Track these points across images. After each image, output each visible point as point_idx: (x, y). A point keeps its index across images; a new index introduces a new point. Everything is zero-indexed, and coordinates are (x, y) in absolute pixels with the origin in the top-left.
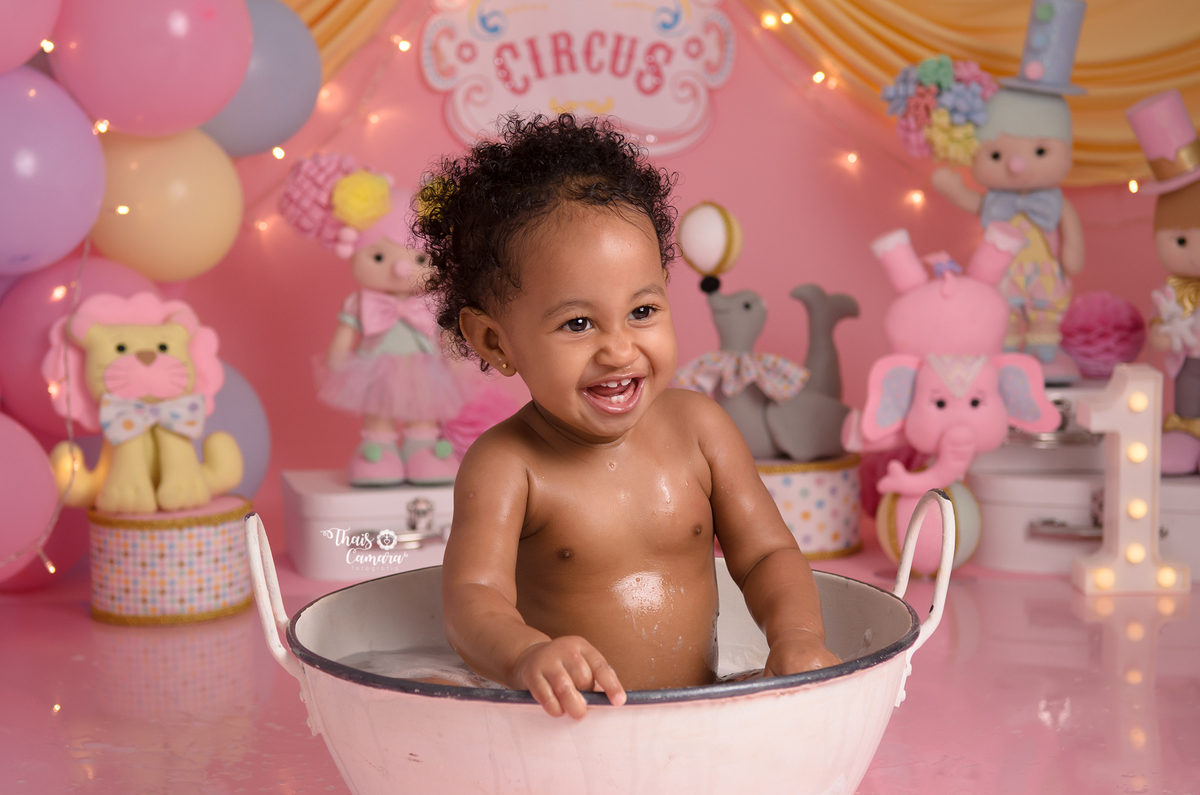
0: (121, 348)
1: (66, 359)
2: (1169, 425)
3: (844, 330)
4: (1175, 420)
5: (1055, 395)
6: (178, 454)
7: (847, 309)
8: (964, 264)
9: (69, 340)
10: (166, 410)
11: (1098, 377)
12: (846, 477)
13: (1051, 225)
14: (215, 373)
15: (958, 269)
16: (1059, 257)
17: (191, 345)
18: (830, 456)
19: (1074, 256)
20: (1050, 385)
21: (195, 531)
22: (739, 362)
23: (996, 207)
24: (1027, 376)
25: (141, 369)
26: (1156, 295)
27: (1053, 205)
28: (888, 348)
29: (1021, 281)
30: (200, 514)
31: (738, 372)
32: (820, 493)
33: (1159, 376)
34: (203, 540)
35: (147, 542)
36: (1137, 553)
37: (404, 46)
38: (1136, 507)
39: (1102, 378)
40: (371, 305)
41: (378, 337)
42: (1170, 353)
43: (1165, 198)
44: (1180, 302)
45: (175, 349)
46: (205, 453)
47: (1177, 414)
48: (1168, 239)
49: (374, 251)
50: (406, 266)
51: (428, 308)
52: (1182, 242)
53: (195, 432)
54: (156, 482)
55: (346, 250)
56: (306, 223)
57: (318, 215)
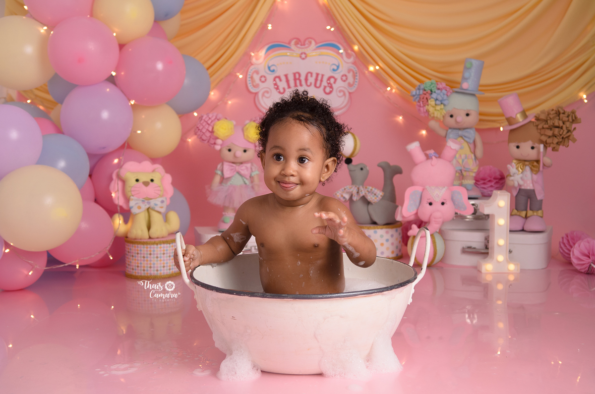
0: (137, 180)
1: (118, 184)
2: (513, 213)
3: (397, 179)
4: (515, 211)
5: (472, 202)
6: (157, 218)
7: (398, 171)
8: (439, 155)
9: (119, 177)
10: (153, 202)
11: (487, 196)
12: (397, 231)
13: (472, 141)
14: (170, 190)
15: (437, 156)
16: (474, 153)
17: (162, 180)
18: (391, 223)
19: (479, 152)
20: (470, 198)
21: (162, 246)
22: (358, 189)
23: (452, 134)
24: (462, 195)
25: (144, 188)
26: (509, 166)
27: (472, 134)
28: (412, 184)
29: (460, 161)
30: (164, 239)
31: (358, 193)
32: (388, 236)
33: (509, 194)
34: (165, 249)
35: (145, 249)
36: (501, 258)
37: (241, 76)
38: (500, 241)
39: (489, 196)
40: (226, 167)
41: (229, 179)
42: (514, 187)
43: (512, 131)
44: (517, 169)
45: (156, 181)
46: (166, 219)
47: (516, 209)
48: (513, 146)
49: (228, 148)
50: (239, 153)
51: (247, 168)
52: (518, 147)
53: (163, 210)
54: (149, 228)
55: (218, 148)
56: (204, 137)
57: (208, 135)
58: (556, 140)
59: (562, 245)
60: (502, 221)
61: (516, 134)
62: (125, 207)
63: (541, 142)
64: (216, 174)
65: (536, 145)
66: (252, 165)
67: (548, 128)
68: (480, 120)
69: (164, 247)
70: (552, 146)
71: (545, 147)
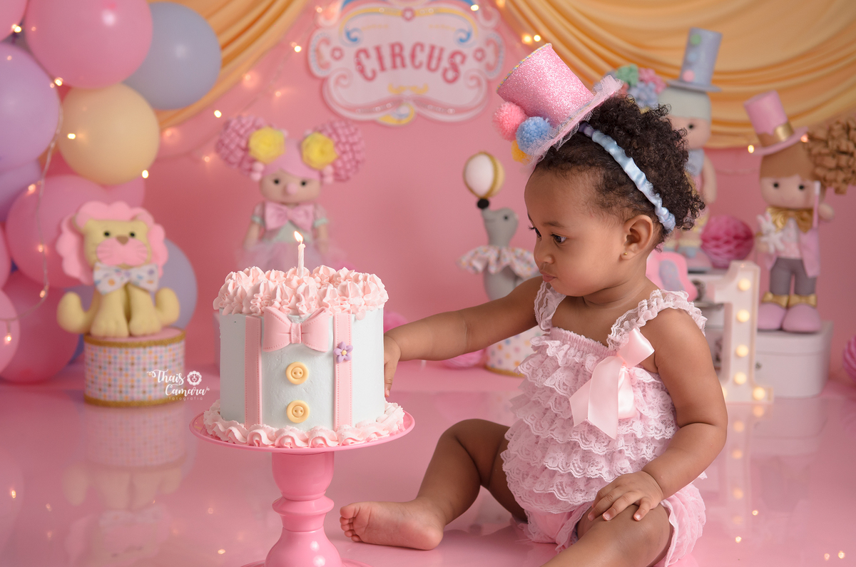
0: (107, 234)
2: (765, 299)
4: (770, 296)
5: (694, 278)
6: (142, 301)
9: (74, 228)
10: (135, 273)
13: (697, 172)
17: (149, 235)
19: (710, 193)
20: (691, 272)
21: (154, 349)
22: (500, 252)
24: (677, 266)
25: (118, 246)
26: (760, 218)
27: (699, 160)
30: (156, 338)
31: (498, 259)
34: (159, 355)
35: (124, 355)
36: (741, 378)
37: (298, 49)
38: (739, 348)
39: (725, 268)
40: (270, 211)
41: (274, 232)
42: (768, 255)
43: (767, 158)
44: (775, 223)
45: (140, 235)
46: (157, 301)
47: (772, 291)
48: (768, 183)
49: (274, 178)
50: (294, 188)
51: (307, 214)
52: (776, 185)
53: (153, 287)
54: (129, 317)
55: (257, 176)
56: (232, 159)
57: (240, 154)
58: (841, 176)
59: (848, 356)
60: (743, 315)
61: (772, 163)
62: (84, 279)
63: (816, 177)
64: (253, 222)
65: (808, 183)
66: (316, 207)
67: (827, 155)
68: (714, 133)
69: (156, 352)
70: (834, 185)
71: (823, 188)
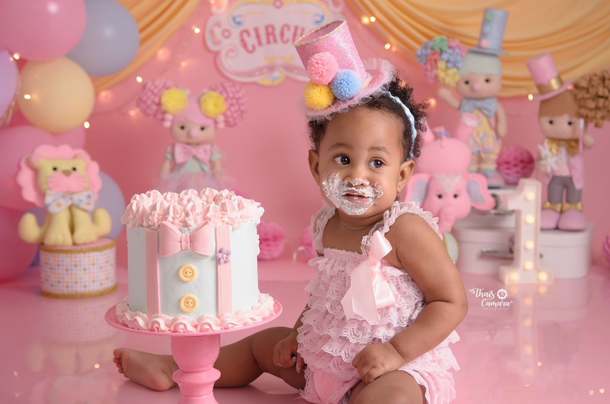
0: (55, 169)
2: (545, 206)
4: (548, 204)
8: (451, 133)
9: (29, 165)
10: (76, 198)
11: (512, 184)
13: (492, 115)
15: (448, 134)
16: (496, 130)
17: (87, 169)
19: (503, 130)
20: (491, 188)
23: (467, 106)
25: (64, 178)
26: (540, 147)
27: (493, 106)
29: (478, 140)
30: (94, 246)
35: (69, 259)
36: (529, 265)
37: (197, 31)
38: (528, 244)
39: (516, 184)
40: (178, 150)
41: (182, 164)
42: (546, 174)
43: (544, 102)
44: (551, 150)
45: (80, 169)
46: (94, 218)
47: (549, 200)
48: (545, 121)
49: (181, 125)
50: (196, 132)
51: (205, 151)
52: (551, 122)
53: (90, 208)
54: (72, 231)
55: (167, 124)
56: (149, 111)
57: (154, 108)
58: (599, 114)
60: (530, 219)
61: (548, 106)
62: (38, 203)
63: (580, 116)
64: (166, 158)
65: (574, 120)
66: (212, 146)
67: (589, 99)
70: (594, 121)
71: (586, 123)
